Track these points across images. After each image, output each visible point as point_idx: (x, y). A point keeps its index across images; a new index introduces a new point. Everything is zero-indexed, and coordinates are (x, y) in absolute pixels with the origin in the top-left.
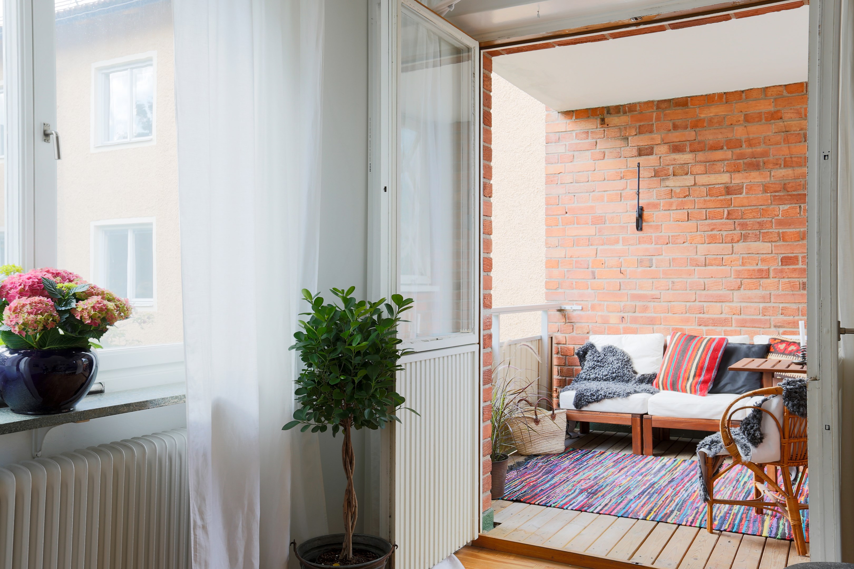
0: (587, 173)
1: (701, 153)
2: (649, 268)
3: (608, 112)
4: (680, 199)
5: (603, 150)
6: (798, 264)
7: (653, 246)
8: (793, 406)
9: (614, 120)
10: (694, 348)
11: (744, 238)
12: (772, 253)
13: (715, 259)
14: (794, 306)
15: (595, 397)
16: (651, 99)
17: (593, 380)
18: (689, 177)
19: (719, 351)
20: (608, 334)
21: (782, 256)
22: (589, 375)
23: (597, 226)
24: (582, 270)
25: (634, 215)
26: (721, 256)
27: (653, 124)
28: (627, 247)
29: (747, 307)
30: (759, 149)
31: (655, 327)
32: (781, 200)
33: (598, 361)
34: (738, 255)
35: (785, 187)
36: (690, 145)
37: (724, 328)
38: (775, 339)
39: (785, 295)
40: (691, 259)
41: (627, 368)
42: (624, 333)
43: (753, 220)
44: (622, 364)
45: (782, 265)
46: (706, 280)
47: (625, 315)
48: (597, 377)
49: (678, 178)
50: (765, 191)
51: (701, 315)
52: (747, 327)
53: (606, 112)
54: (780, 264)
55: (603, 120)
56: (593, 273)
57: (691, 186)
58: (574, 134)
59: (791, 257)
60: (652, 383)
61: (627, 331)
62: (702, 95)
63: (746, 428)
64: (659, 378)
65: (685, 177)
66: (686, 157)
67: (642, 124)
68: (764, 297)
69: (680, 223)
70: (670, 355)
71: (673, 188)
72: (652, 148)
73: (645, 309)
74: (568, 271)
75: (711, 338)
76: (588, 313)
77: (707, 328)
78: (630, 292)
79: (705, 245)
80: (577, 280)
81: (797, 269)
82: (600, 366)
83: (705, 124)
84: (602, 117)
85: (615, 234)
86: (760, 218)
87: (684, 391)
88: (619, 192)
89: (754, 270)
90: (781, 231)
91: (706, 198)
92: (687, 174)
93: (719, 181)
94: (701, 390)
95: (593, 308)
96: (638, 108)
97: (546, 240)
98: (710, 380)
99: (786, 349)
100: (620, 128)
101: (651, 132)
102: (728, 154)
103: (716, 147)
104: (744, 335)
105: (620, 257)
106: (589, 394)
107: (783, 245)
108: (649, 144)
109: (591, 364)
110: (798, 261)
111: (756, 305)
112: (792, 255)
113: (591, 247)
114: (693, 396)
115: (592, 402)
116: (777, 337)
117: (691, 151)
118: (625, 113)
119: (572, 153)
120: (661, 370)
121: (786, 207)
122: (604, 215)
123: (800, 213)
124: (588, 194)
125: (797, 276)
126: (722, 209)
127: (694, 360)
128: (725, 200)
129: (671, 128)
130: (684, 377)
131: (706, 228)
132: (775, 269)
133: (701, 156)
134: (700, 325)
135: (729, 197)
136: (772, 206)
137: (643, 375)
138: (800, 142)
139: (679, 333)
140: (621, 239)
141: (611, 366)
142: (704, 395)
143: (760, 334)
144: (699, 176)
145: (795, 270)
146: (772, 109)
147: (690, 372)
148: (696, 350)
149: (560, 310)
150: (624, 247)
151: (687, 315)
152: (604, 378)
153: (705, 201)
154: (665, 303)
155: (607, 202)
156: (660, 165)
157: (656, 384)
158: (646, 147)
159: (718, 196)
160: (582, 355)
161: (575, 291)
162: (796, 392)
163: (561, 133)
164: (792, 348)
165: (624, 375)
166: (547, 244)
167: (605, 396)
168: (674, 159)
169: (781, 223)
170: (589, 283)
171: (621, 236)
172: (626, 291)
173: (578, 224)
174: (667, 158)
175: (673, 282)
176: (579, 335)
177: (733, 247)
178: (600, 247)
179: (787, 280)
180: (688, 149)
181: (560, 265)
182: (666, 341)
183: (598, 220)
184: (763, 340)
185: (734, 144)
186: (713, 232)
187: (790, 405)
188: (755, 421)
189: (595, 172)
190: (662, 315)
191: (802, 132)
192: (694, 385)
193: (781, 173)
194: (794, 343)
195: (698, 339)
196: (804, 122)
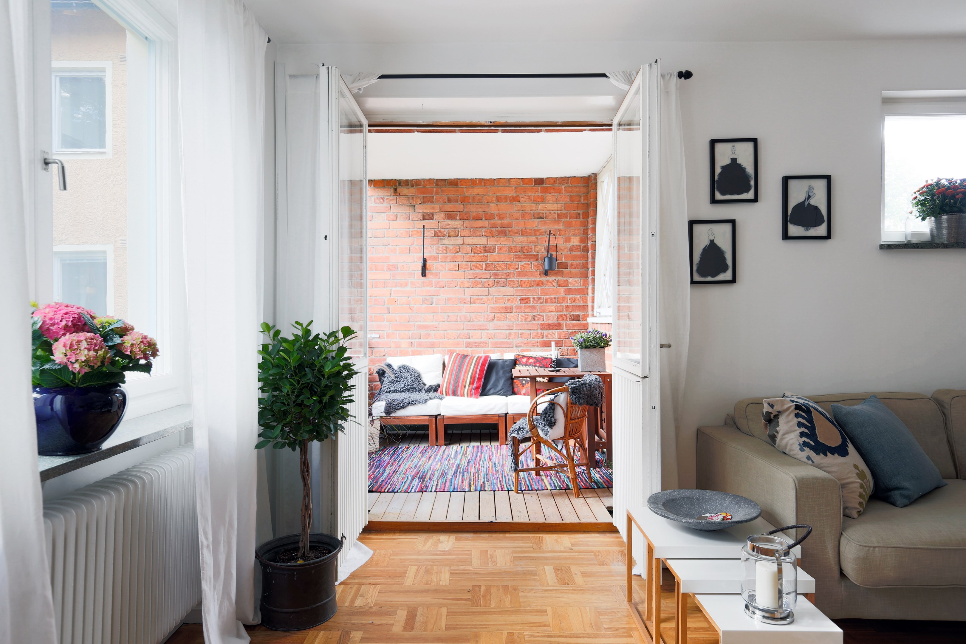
0: (384, 230)
1: (467, 221)
2: (430, 305)
3: (400, 184)
4: (453, 254)
5: (396, 213)
6: (530, 303)
7: (433, 288)
9: (404, 191)
10: (468, 363)
11: (496, 284)
12: (514, 295)
13: (477, 299)
14: (528, 332)
15: (401, 405)
16: (432, 178)
17: (395, 392)
18: (459, 238)
19: (485, 365)
20: (400, 356)
21: (520, 297)
22: (390, 389)
23: (391, 272)
24: (379, 306)
25: (420, 264)
26: (481, 297)
27: (433, 197)
28: (414, 289)
29: (498, 333)
30: (506, 221)
31: (435, 349)
32: (519, 258)
33: (395, 377)
34: (492, 296)
35: (522, 250)
36: (460, 214)
37: (483, 349)
38: (519, 355)
39: (522, 324)
40: (460, 299)
41: (418, 381)
42: (413, 355)
43: (502, 271)
44: (414, 378)
46: (471, 314)
47: (413, 341)
48: (396, 390)
49: (451, 238)
50: (510, 251)
51: (468, 340)
52: (499, 347)
53: (397, 184)
54: (519, 303)
55: (395, 190)
56: (388, 309)
57: (461, 245)
58: (373, 199)
60: (437, 392)
61: (415, 353)
62: (468, 179)
63: (545, 417)
64: (443, 387)
65: (456, 238)
66: (457, 223)
67: (425, 195)
68: (509, 326)
69: (453, 272)
70: (450, 370)
71: (448, 246)
72: (433, 215)
73: (428, 336)
75: (479, 356)
76: (384, 340)
77: (471, 349)
78: (416, 323)
79: (470, 288)
80: (376, 315)
81: (529, 306)
82: (398, 381)
83: (470, 200)
84: (395, 187)
85: (405, 279)
86: (506, 270)
87: (462, 395)
88: (408, 246)
89: (502, 307)
90: (520, 280)
91: (471, 254)
92: (458, 236)
93: (480, 243)
94: (475, 394)
95: (388, 336)
96: (422, 184)
98: (480, 386)
99: (527, 362)
100: (408, 197)
101: (432, 202)
102: (485, 223)
103: (477, 218)
104: (496, 353)
105: (409, 297)
106: (396, 403)
107: (521, 290)
108: (430, 211)
109: (390, 380)
110: (530, 300)
111: (504, 331)
112: (527, 297)
113: (386, 288)
114: (469, 399)
115: (400, 409)
116: (520, 354)
117: (460, 219)
118: (412, 186)
119: (371, 213)
120: (444, 381)
121: (523, 263)
122: (397, 263)
123: (531, 268)
124: (384, 247)
125: (529, 311)
126: (481, 263)
127: (469, 372)
128: (484, 256)
129: (446, 201)
130: (462, 385)
131: (471, 276)
132: (516, 306)
133: (467, 223)
134: (469, 347)
135: (486, 254)
136: (514, 262)
137: (430, 386)
138: (531, 219)
139: (455, 354)
140: (409, 282)
141: (406, 380)
142: (477, 398)
143: (507, 352)
144: (466, 238)
145: (528, 307)
146: (514, 194)
147: (466, 381)
148: (469, 365)
150: (412, 289)
151: (458, 340)
152: (402, 390)
153: (470, 256)
154: (442, 332)
155: (399, 254)
156: (439, 228)
157: (441, 392)
158: (428, 213)
159: (479, 254)
160: (381, 374)
161: (374, 323)
164: (531, 361)
165: (416, 387)
167: (409, 403)
168: (449, 224)
169: (520, 274)
170: (385, 317)
171: (410, 281)
172: (413, 323)
173: (376, 270)
174: (444, 223)
175: (448, 316)
176: (377, 358)
177: (489, 290)
178: (393, 289)
179: (524, 314)
180: (458, 218)
182: (444, 361)
183: (392, 268)
184: (509, 356)
185: (489, 217)
186: (476, 279)
187: (574, 398)
188: (551, 411)
189: (390, 230)
190: (440, 340)
191: (532, 212)
192: (469, 391)
193: (520, 239)
194: (532, 357)
195: (469, 357)
196: (534, 206)
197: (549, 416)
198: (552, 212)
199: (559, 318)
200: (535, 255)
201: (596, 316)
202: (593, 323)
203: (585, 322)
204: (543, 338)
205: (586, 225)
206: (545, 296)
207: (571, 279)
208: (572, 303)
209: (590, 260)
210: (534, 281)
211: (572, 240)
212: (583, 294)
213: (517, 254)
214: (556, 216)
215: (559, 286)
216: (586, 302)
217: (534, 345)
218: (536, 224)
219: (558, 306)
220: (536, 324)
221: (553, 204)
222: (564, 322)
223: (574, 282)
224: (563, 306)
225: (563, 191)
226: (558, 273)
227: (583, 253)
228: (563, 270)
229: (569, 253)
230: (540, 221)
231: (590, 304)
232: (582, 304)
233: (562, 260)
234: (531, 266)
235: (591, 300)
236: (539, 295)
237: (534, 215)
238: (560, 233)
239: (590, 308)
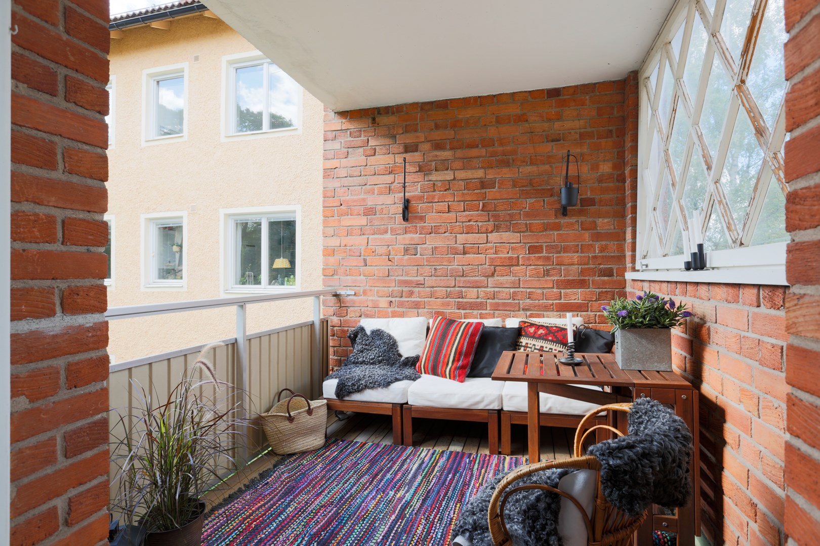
0: (360, 168)
1: (459, 150)
2: (414, 256)
3: (379, 113)
4: (442, 193)
5: (374, 147)
6: (542, 252)
7: (418, 235)
8: (621, 497)
9: (383, 120)
10: (453, 332)
11: (497, 228)
12: (520, 243)
13: (472, 248)
14: (539, 291)
15: (356, 387)
16: (416, 101)
17: (361, 364)
18: (449, 172)
19: (476, 336)
20: (378, 317)
21: (529, 245)
22: (358, 359)
23: (369, 217)
24: (355, 258)
25: (402, 206)
26: (477, 245)
27: (418, 124)
28: (395, 236)
29: (499, 292)
30: (509, 148)
31: (420, 311)
32: (526, 194)
33: (366, 345)
34: (492, 244)
35: (531, 183)
36: (450, 143)
37: (480, 312)
38: (525, 322)
39: (531, 280)
40: (451, 248)
41: (392, 351)
42: (393, 317)
43: (503, 212)
44: (388, 347)
45: (529, 253)
46: (464, 267)
47: (393, 299)
48: (364, 361)
49: (439, 172)
50: (514, 186)
51: (460, 300)
52: (499, 310)
53: (376, 113)
54: (527, 252)
55: (374, 119)
56: (365, 260)
57: (451, 180)
58: (349, 133)
59: (537, 246)
60: (415, 367)
61: (395, 315)
62: (460, 99)
63: (533, 528)
64: (421, 361)
65: (446, 172)
66: (446, 154)
67: (408, 123)
68: (513, 283)
69: (442, 214)
70: (431, 340)
71: (435, 182)
72: (417, 146)
73: (411, 294)
74: (342, 259)
75: (469, 323)
76: (360, 297)
77: (465, 311)
78: (397, 278)
79: (463, 235)
80: (351, 267)
81: (541, 257)
82: (368, 350)
83: (463, 125)
84: (373, 116)
85: (384, 225)
86: (510, 210)
87: (444, 376)
88: (388, 185)
89: (505, 258)
90: (528, 222)
91: (464, 192)
92: (447, 169)
93: (475, 176)
94: (459, 376)
95: (365, 293)
96: (405, 109)
97: (323, 230)
98: (467, 364)
99: (535, 332)
100: (389, 127)
101: (416, 131)
102: (483, 151)
103: (472, 146)
104: (497, 317)
105: (388, 246)
106: (350, 384)
107: (530, 235)
108: (414, 141)
109: (360, 347)
110: (542, 249)
111: (507, 290)
112: (538, 244)
113: (363, 236)
114: (452, 381)
115: (354, 392)
116: (527, 320)
117: (451, 149)
118: (393, 113)
119: (347, 149)
120: (424, 353)
121: (533, 200)
122: (375, 206)
123: (544, 206)
124: (361, 187)
125: (541, 264)
126: (477, 202)
127: (453, 345)
128: (480, 193)
129: (433, 127)
130: (443, 362)
131: (464, 219)
132: (523, 257)
133: (459, 153)
134: (459, 309)
135: (483, 191)
136: (520, 200)
137: (407, 358)
138: (543, 142)
139: (440, 317)
140: (389, 228)
141: (378, 349)
142: (462, 382)
143: (510, 317)
144: (458, 171)
145: (540, 257)
146: (518, 111)
147: (449, 357)
148: (455, 334)
149: (336, 295)
150: (392, 237)
151: (448, 299)
152: (371, 361)
153: (463, 194)
154: (428, 289)
155: (377, 195)
156: (424, 161)
157: (419, 368)
158: (412, 144)
159: (474, 190)
160: (353, 338)
161: (348, 277)
162: (625, 472)
163: (337, 132)
164: (541, 331)
165: (390, 358)
166: (324, 233)
167: (366, 386)
168: (436, 156)
169: (528, 215)
170: (361, 270)
171: (389, 226)
172: (394, 278)
173: (351, 215)
174: (431, 155)
175: (435, 269)
176: (352, 318)
177: (487, 237)
178: (371, 237)
179: (534, 267)
180: (448, 147)
181: (335, 253)
182: (429, 323)
183: (369, 212)
184: (512, 323)
185: (487, 143)
186: (471, 223)
187: (615, 495)
188: (549, 516)
189: (367, 167)
190: (426, 299)
191: (544, 133)
192: (452, 370)
193: (528, 169)
194: (542, 327)
195: (457, 323)
196: (546, 125)
197: (543, 528)
198: (572, 132)
199: (583, 272)
200: (548, 189)
201: (638, 271)
202: (633, 280)
203: (621, 278)
204: (560, 299)
205: (620, 146)
206: (563, 244)
207: (600, 220)
208: (601, 252)
209: (628, 192)
210: (548, 224)
211: (601, 167)
212: (618, 241)
213: (524, 188)
214: (578, 136)
215: (583, 229)
216: (623, 251)
217: (547, 308)
218: (549, 148)
219: (581, 257)
220: (551, 280)
221: (573, 121)
222: (591, 279)
223: (604, 224)
224: (589, 256)
225: (588, 102)
226: (581, 213)
227: (617, 184)
228: (588, 208)
229: (596, 185)
230: (556, 144)
231: (628, 254)
232: (616, 254)
233: (586, 194)
234: (544, 203)
235: (630, 248)
236: (554, 242)
237: (547, 136)
238: (583, 158)
239: (628, 259)
